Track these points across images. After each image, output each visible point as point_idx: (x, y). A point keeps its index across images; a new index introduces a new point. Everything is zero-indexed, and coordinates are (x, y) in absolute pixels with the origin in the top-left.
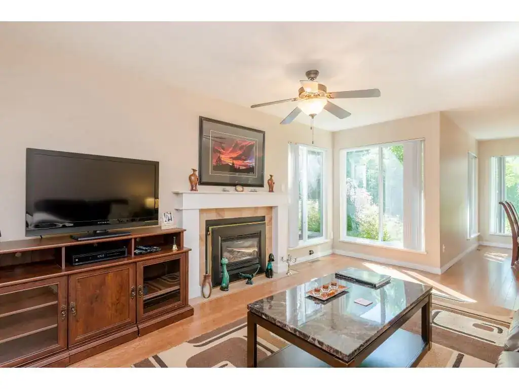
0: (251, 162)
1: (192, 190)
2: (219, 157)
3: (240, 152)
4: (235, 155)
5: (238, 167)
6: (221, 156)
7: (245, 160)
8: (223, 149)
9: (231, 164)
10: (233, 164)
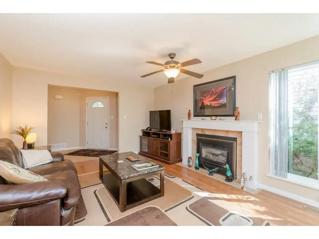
0: (224, 101)
1: (189, 119)
2: (203, 102)
3: (215, 96)
4: (212, 99)
5: (214, 105)
6: (204, 101)
7: (219, 100)
8: (204, 97)
9: (209, 105)
10: (211, 104)
